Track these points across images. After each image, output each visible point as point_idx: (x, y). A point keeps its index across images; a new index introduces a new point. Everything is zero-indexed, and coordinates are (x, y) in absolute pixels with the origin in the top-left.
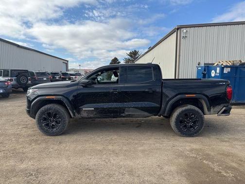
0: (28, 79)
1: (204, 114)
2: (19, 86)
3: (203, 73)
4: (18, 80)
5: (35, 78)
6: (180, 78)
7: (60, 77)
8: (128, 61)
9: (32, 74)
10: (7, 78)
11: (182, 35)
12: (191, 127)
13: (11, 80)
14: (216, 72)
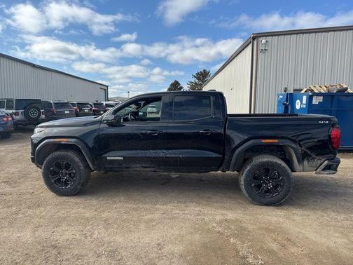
0: (40, 112)
1: (293, 171)
2: (27, 122)
3: (285, 104)
4: (26, 114)
5: (52, 111)
6: (257, 113)
7: (91, 110)
8: (193, 85)
9: (49, 104)
10: (11, 111)
11: (260, 47)
12: (268, 191)
13: (16, 114)
14: (302, 103)
